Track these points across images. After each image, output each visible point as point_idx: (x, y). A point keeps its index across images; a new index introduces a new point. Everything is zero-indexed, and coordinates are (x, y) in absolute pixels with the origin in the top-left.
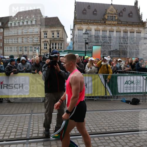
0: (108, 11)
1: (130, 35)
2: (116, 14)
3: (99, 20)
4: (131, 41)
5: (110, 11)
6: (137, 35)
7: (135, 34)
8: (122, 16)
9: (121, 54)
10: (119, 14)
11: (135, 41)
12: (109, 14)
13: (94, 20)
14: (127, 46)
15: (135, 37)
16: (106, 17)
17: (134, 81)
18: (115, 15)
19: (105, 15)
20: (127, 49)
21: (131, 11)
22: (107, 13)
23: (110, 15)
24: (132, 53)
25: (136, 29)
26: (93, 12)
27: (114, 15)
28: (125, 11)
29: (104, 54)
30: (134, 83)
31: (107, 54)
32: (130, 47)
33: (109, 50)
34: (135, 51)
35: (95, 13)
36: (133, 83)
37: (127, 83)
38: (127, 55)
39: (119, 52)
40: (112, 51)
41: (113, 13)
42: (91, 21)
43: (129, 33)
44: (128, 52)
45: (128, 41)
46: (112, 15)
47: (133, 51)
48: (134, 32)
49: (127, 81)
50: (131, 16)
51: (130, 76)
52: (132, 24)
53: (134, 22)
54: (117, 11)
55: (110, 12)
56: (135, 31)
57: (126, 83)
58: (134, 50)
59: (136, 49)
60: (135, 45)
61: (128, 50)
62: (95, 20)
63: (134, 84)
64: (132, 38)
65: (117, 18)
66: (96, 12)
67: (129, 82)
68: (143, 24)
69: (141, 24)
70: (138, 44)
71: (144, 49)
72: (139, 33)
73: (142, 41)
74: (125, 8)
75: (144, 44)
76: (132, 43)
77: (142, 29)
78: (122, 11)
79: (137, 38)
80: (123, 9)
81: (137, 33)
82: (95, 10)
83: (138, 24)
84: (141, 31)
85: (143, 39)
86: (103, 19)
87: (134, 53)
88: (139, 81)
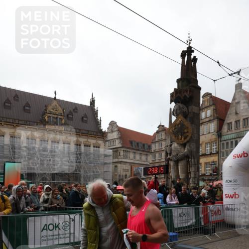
0: (50, 109)
1: (84, 150)
2: (63, 115)
3: (34, 122)
4: (86, 159)
5: (52, 109)
6: (94, 150)
7: (92, 148)
8: (72, 119)
9: (72, 179)
10: (68, 115)
11: (91, 159)
12: (51, 114)
13: (24, 121)
14: (81, 166)
15: (91, 154)
16: (46, 118)
17: (59, 224)
18: (61, 117)
19: (44, 114)
20: (80, 171)
21: (86, 114)
22: (48, 112)
23: (54, 116)
24: (87, 177)
25: (92, 141)
26: (24, 107)
27: (59, 117)
28: (77, 112)
29: (43, 178)
30: (60, 227)
31: (48, 179)
32: (84, 168)
33: (52, 173)
34: (92, 174)
35: (27, 108)
36: (57, 228)
37: (46, 227)
38: (80, 180)
39: (69, 176)
40: (56, 174)
41: (57, 113)
42: (20, 122)
43: (83, 147)
44: (82, 176)
45: (81, 158)
46: (56, 116)
47: (89, 174)
48: (90, 146)
49: (46, 225)
50: (86, 122)
51: (53, 215)
52: (87, 134)
53: (90, 130)
54: (63, 110)
55: (53, 111)
56: (92, 143)
57: (43, 229)
58: (90, 172)
59: (93, 172)
60: (92, 165)
61: (82, 172)
62: (27, 121)
63: (59, 229)
64: (87, 155)
65: (63, 122)
66: (30, 107)
68: (102, 135)
69: (99, 134)
70: (96, 164)
71: (104, 172)
72: (96, 147)
73: (102, 160)
74: (76, 108)
75: (105, 164)
76: (87, 162)
77: (100, 142)
78: (72, 111)
79: (94, 155)
80: (74, 110)
81: (94, 147)
82: (28, 105)
83: (95, 133)
84: (100, 145)
85: (103, 156)
86: (41, 121)
87: (90, 177)
88: (68, 224)
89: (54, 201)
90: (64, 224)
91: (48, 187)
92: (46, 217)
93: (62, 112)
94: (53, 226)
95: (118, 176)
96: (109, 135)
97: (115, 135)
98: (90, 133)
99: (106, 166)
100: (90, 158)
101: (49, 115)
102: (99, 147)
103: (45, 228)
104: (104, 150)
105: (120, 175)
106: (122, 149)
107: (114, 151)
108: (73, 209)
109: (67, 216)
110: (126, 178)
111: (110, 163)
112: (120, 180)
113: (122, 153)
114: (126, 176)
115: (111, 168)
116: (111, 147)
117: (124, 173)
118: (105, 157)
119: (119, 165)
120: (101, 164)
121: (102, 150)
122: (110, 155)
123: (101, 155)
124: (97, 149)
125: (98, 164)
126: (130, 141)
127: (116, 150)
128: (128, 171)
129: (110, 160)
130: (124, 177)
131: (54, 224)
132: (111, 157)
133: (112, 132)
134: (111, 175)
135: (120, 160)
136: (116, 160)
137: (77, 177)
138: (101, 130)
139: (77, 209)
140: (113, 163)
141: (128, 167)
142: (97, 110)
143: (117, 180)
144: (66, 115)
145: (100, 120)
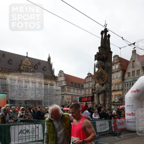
0: (24, 62)
1: (44, 87)
2: (31, 66)
3: (15, 70)
4: (45, 92)
5: (25, 63)
6: (50, 87)
7: (49, 86)
8: (37, 69)
9: (37, 104)
10: (34, 66)
11: (49, 92)
12: (24, 65)
13: (9, 69)
15: (49, 89)
16: (22, 68)
17: (29, 129)
18: (31, 67)
19: (20, 65)
21: (45, 66)
23: (26, 67)
24: (46, 103)
25: (49, 82)
26: (8, 61)
27: (29, 67)
28: (40, 65)
29: (20, 103)
31: (23, 103)
32: (44, 97)
33: (25, 100)
34: (49, 101)
35: (10, 62)
36: (28, 132)
38: (42, 104)
39: (35, 102)
40: (28, 101)
41: (28, 65)
44: (43, 102)
46: (27, 67)
47: (47, 101)
48: (47, 85)
49: (21, 130)
50: (45, 70)
52: (46, 77)
53: (47, 75)
54: (32, 64)
55: (25, 64)
57: (20, 133)
59: (50, 100)
60: (49, 95)
63: (29, 133)
64: (46, 90)
65: (32, 70)
66: (12, 61)
67: (24, 132)
68: (55, 78)
69: (53, 78)
70: (52, 95)
71: (56, 100)
72: (51, 85)
73: (55, 93)
74: (39, 62)
75: (57, 95)
76: (46, 94)
77: (54, 82)
78: (37, 64)
79: (50, 90)
80: (38, 63)
81: (50, 85)
82: (10, 60)
83: (51, 77)
84: (53, 84)
85: (55, 91)
86: (18, 69)
87: (48, 103)
88: (35, 130)
89: (26, 116)
90: (32, 130)
91: (23, 108)
92: (21, 125)
93: (31, 65)
94: (26, 131)
95: (64, 102)
96: (59, 78)
97: (62, 78)
98: (48, 77)
99: (57, 96)
100: (47, 92)
101: (23, 66)
102: (53, 85)
103: (21, 132)
104: (56, 87)
105: (65, 102)
106: (67, 87)
107: (62, 88)
108: (38, 121)
109: (34, 125)
110: (69, 103)
111: (59, 95)
112: (65, 104)
113: (66, 89)
114: (69, 102)
115: (60, 97)
116: (60, 86)
117: (67, 101)
118: (56, 91)
119: (65, 96)
120: (54, 95)
121: (55, 87)
122: (59, 90)
123: (54, 90)
124: (52, 86)
125: (53, 95)
126: (71, 82)
127: (63, 87)
128: (70, 99)
129: (60, 93)
130: (68, 103)
131: (26, 130)
132: (60, 91)
133: (61, 76)
134: (60, 101)
135: (66, 93)
136: (63, 93)
137: (40, 103)
138: (54, 75)
139: (40, 121)
140: (61, 94)
141: (70, 97)
142: (52, 64)
143: (64, 104)
144: (33, 66)
145: (54, 70)
